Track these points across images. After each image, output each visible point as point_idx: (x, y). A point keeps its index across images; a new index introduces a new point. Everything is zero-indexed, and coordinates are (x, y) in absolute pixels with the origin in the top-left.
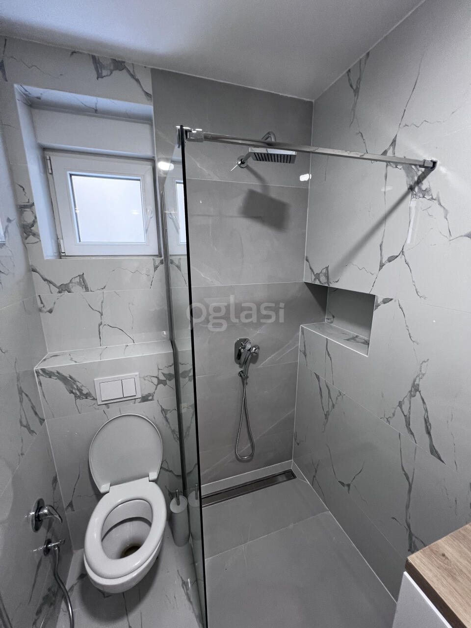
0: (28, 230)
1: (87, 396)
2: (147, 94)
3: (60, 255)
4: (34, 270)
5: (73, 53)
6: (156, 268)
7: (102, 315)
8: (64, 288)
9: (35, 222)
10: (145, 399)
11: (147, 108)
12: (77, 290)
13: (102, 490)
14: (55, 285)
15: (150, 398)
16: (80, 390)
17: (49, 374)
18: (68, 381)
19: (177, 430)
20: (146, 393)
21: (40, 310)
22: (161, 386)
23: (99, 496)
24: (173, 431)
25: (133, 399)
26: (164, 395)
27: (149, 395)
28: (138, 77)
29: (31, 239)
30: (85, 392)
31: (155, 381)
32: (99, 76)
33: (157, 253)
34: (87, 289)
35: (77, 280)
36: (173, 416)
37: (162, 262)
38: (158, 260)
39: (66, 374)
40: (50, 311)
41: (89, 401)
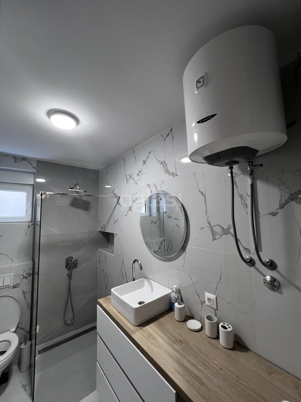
2: (34, 167)
5: (6, 156)
6: (29, 227)
10: (14, 287)
11: (35, 171)
15: (17, 286)
19: (30, 303)
20: (15, 284)
22: (24, 279)
24: (28, 304)
25: (8, 287)
26: (26, 285)
27: (17, 284)
28: (31, 162)
31: (22, 277)
32: (15, 162)
33: (30, 220)
36: (29, 296)
37: (32, 225)
38: (30, 224)
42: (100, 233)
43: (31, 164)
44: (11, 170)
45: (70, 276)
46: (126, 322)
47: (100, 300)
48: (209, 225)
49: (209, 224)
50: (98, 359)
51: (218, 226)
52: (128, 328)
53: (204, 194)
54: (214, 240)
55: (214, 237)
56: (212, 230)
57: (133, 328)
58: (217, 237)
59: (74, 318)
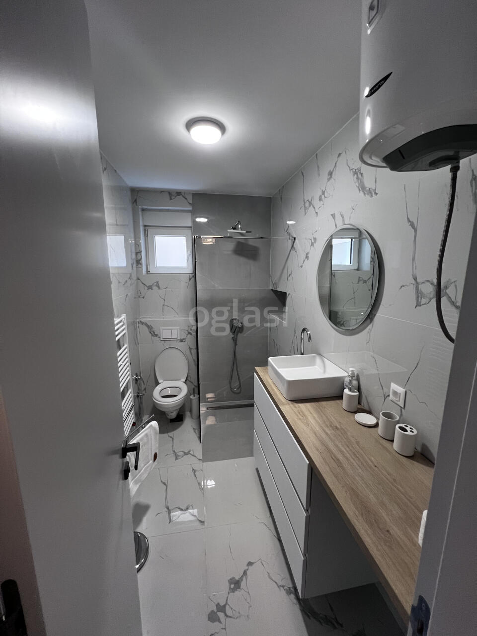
0: (138, 262)
1: (157, 335)
2: (190, 203)
3: (148, 272)
4: (139, 279)
5: (162, 192)
6: (190, 279)
7: (164, 300)
8: (150, 287)
9: (141, 259)
10: (181, 341)
11: (191, 208)
12: (155, 288)
13: (160, 381)
14: (146, 286)
15: (184, 341)
16: (154, 333)
17: (142, 323)
18: (149, 327)
19: (196, 360)
20: (182, 338)
21: (139, 297)
22: (189, 335)
23: (157, 383)
24: (194, 360)
25: (175, 339)
26: (191, 340)
27: (184, 339)
28: (186, 197)
29: (139, 266)
30: (156, 333)
31: (187, 332)
32: (171, 199)
33: (192, 272)
34: (159, 289)
35: (156, 284)
36: (194, 352)
37: (193, 276)
38: (191, 275)
39: (149, 324)
40: (143, 298)
41: (157, 338)
42: (272, 292)
43: (186, 199)
44: (168, 210)
45: (235, 340)
46: (278, 393)
47: (257, 369)
48: (413, 282)
49: (415, 279)
50: (255, 427)
51: (429, 283)
52: (279, 399)
53: (416, 226)
54: (417, 307)
55: (420, 301)
56: (417, 288)
57: (283, 400)
58: (424, 301)
59: (240, 386)
